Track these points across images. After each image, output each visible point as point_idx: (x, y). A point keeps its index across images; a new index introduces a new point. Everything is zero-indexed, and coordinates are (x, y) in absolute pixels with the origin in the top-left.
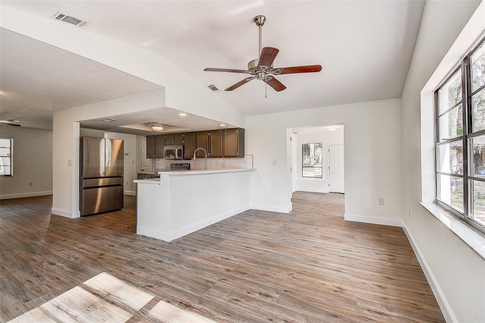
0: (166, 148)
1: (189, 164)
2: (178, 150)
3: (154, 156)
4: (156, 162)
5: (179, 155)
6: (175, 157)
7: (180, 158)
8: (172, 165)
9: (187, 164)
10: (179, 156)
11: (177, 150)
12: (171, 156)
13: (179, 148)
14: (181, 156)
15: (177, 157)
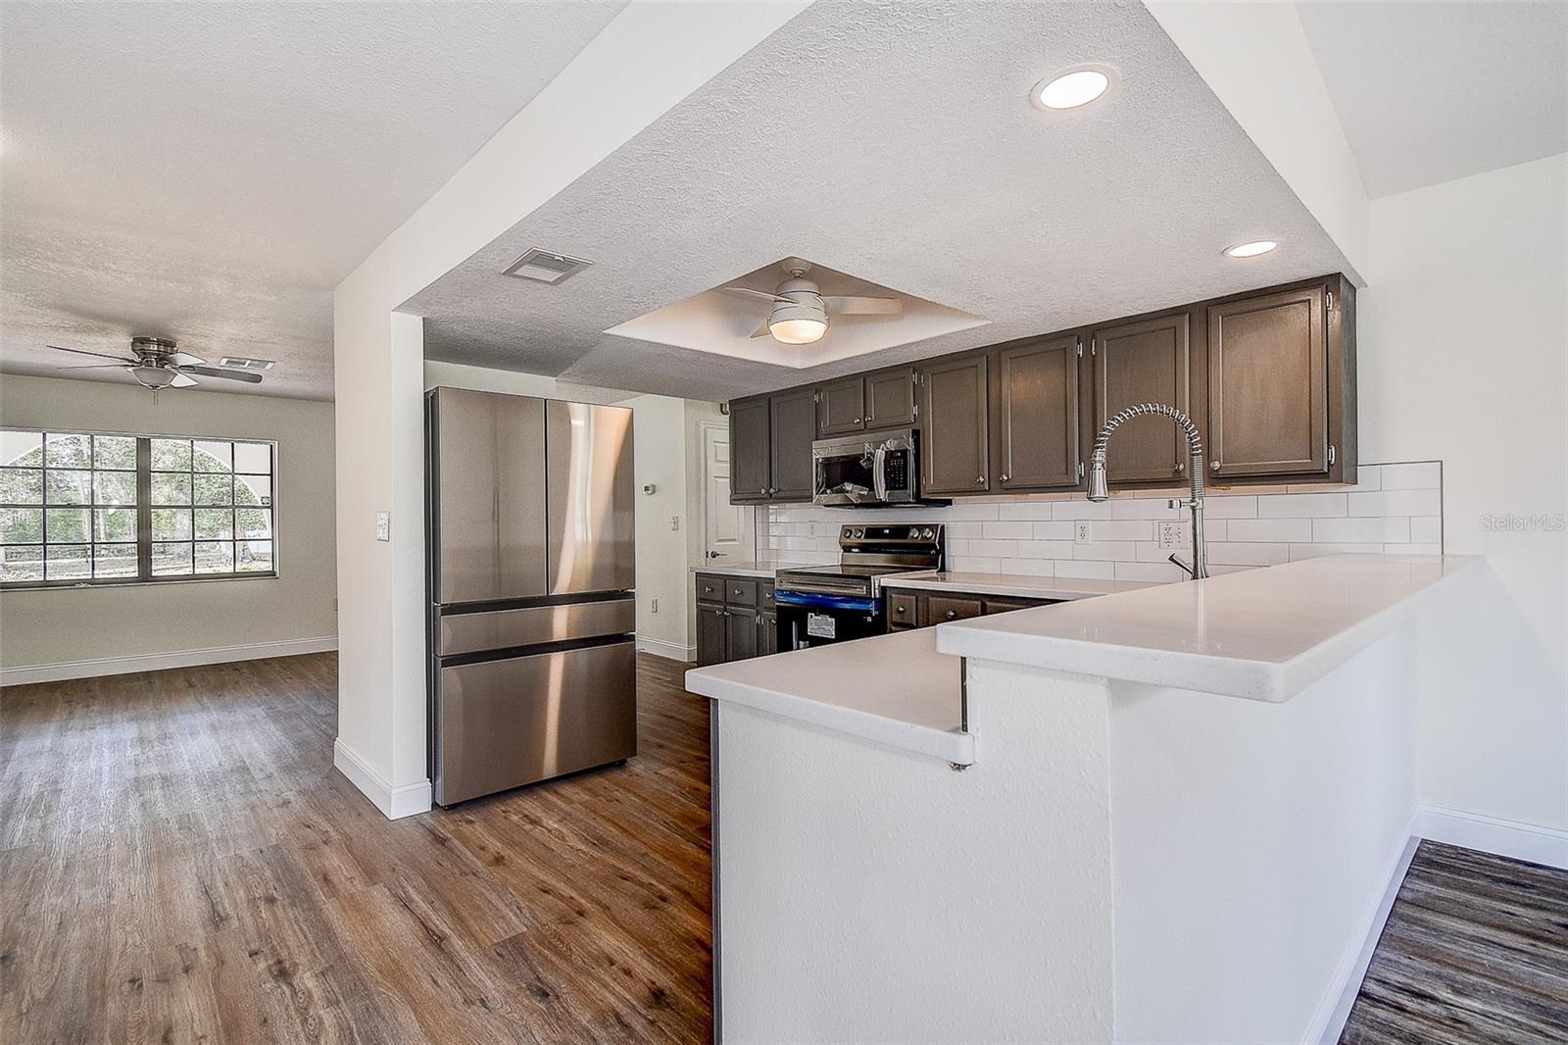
0: (825, 449)
1: (943, 527)
2: (890, 455)
3: (763, 491)
4: (772, 518)
5: (895, 480)
6: (872, 489)
7: (899, 494)
8: (847, 531)
9: (933, 527)
10: (891, 489)
11: (880, 454)
12: (848, 487)
13: (891, 445)
14: (905, 487)
15: (882, 494)
